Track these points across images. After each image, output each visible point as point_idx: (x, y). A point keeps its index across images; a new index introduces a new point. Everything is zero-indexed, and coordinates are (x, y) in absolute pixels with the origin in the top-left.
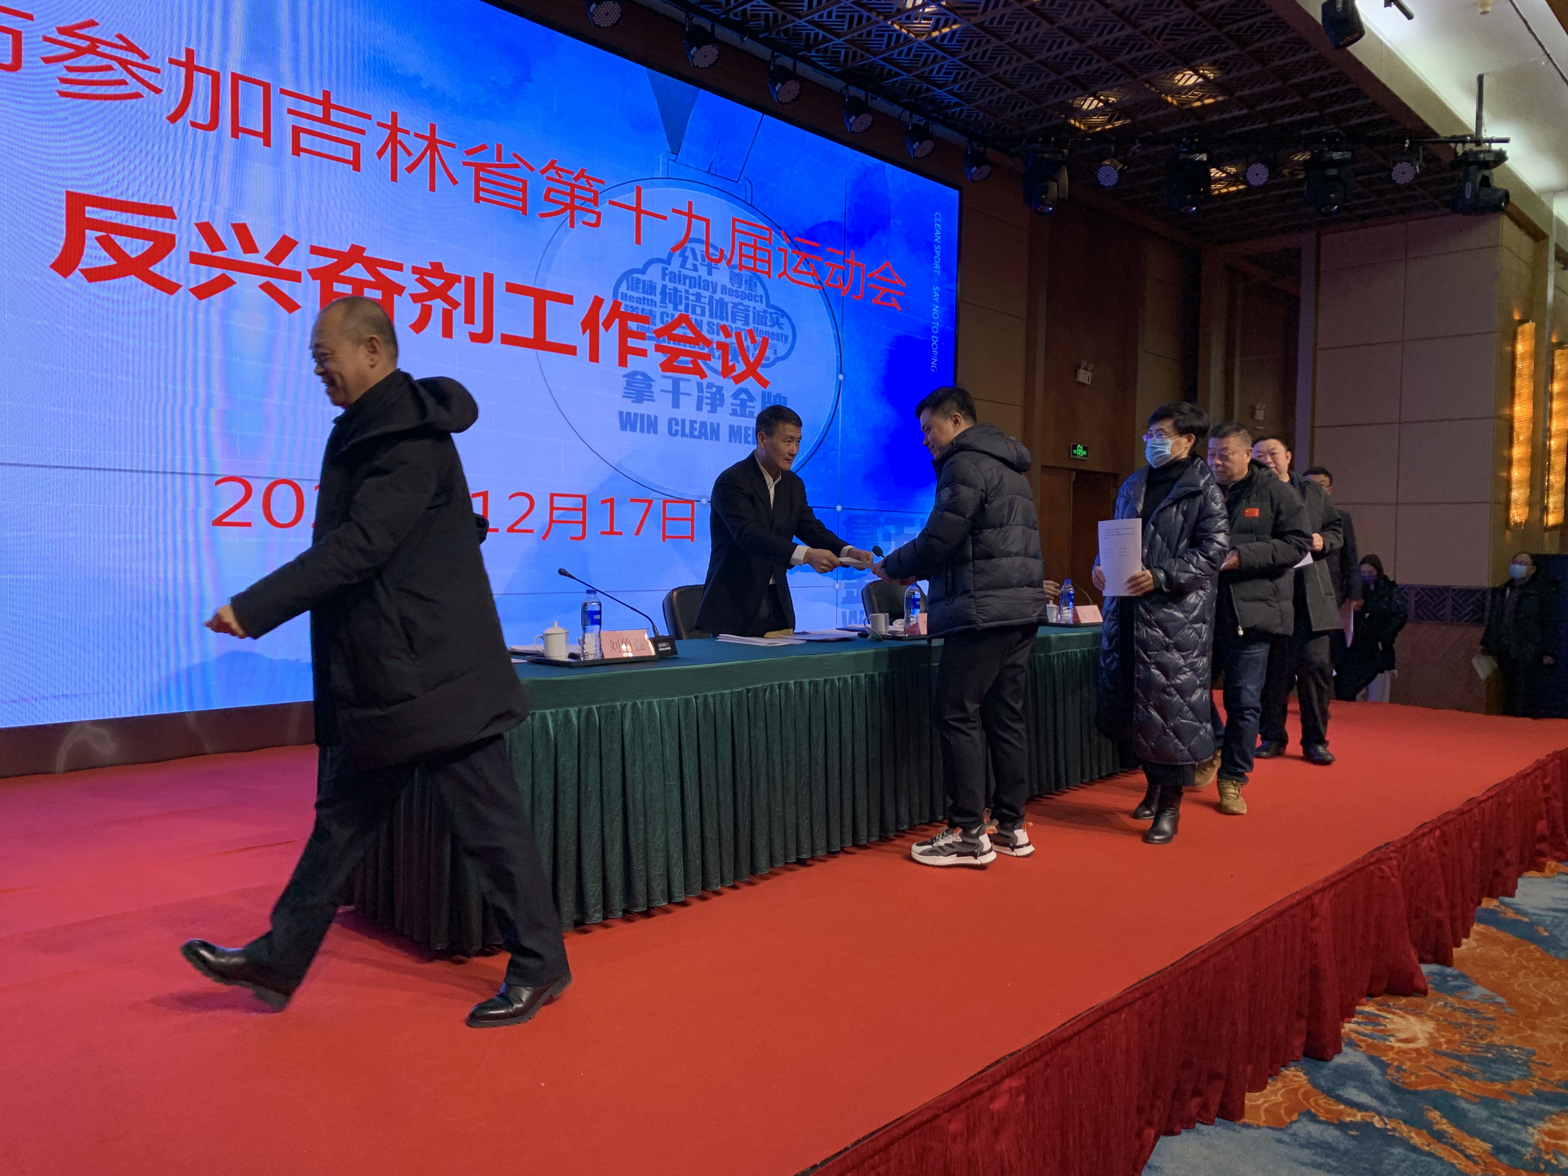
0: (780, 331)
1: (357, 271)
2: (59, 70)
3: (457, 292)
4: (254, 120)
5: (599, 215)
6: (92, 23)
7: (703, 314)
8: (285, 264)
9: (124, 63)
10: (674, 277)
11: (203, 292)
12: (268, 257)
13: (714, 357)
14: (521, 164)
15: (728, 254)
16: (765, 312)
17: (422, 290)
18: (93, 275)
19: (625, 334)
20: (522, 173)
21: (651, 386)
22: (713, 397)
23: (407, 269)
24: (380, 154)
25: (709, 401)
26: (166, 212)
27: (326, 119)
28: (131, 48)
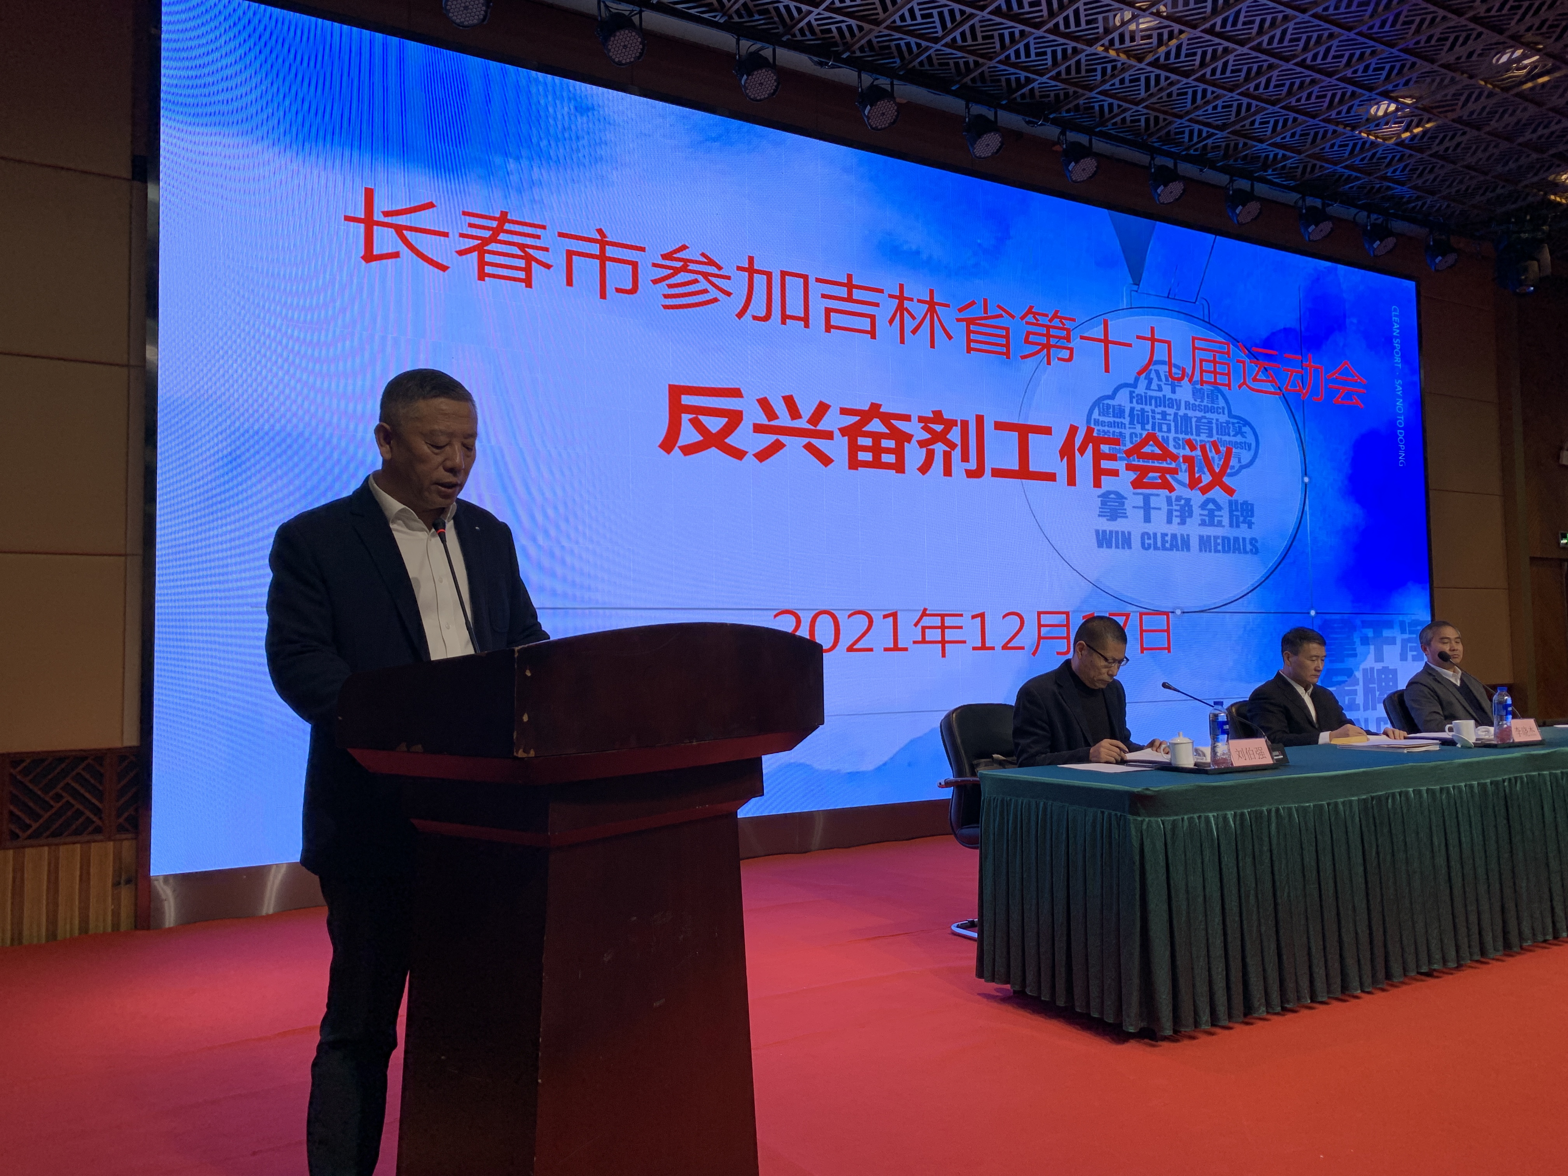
0: (1243, 440)
1: (876, 426)
2: (663, 288)
3: (955, 435)
4: (795, 307)
5: (1071, 350)
6: (684, 248)
7: (1169, 431)
8: (821, 426)
9: (706, 275)
10: (1140, 399)
11: (763, 455)
12: (809, 422)
13: (1181, 471)
14: (1004, 314)
15: (1189, 371)
16: (1228, 423)
17: (926, 436)
18: (689, 450)
19: (1098, 457)
20: (1006, 321)
21: (1123, 504)
22: (1182, 510)
23: (915, 419)
24: (891, 321)
25: (1178, 514)
26: (736, 393)
27: (849, 299)
28: (711, 262)
